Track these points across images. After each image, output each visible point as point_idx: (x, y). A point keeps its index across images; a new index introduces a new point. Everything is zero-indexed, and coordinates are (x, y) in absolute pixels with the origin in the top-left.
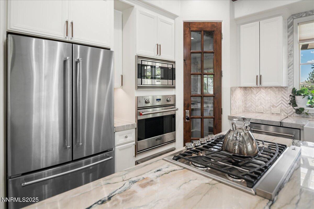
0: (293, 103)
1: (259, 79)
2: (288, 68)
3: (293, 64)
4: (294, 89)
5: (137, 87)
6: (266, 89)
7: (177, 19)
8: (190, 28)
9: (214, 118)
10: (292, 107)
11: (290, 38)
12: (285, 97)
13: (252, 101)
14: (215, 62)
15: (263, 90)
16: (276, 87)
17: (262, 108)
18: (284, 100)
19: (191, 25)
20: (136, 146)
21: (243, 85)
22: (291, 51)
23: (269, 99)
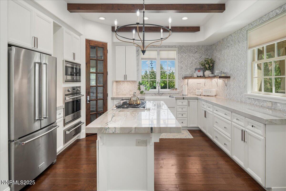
0: (139, 89)
1: (125, 77)
2: (137, 71)
3: (139, 70)
4: (139, 82)
5: (65, 81)
6: (127, 82)
7: (81, 36)
8: (90, 44)
9: (103, 100)
10: (139, 91)
11: (138, 57)
12: (136, 86)
13: (120, 89)
14: (104, 66)
15: (126, 83)
16: (132, 81)
17: (125, 92)
18: (135, 87)
19: (90, 42)
20: (64, 120)
21: (116, 80)
22: (138, 63)
23: (129, 87)
